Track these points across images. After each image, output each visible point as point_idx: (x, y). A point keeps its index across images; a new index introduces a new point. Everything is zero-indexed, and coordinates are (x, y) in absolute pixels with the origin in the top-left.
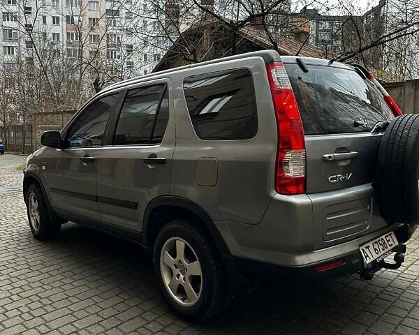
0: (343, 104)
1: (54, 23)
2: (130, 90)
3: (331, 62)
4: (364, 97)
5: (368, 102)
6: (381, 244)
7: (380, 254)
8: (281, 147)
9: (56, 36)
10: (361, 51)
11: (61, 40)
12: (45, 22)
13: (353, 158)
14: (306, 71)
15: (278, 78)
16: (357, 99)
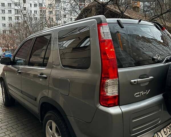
0: (148, 44)
1: (35, 6)
2: (38, 37)
3: (140, 21)
4: (160, 39)
5: (162, 41)
6: (168, 128)
7: (167, 135)
8: (103, 76)
9: (36, 12)
10: (162, 14)
11: (37, 13)
12: (31, 6)
13: (151, 81)
14: (122, 27)
15: (103, 32)
16: (156, 40)
